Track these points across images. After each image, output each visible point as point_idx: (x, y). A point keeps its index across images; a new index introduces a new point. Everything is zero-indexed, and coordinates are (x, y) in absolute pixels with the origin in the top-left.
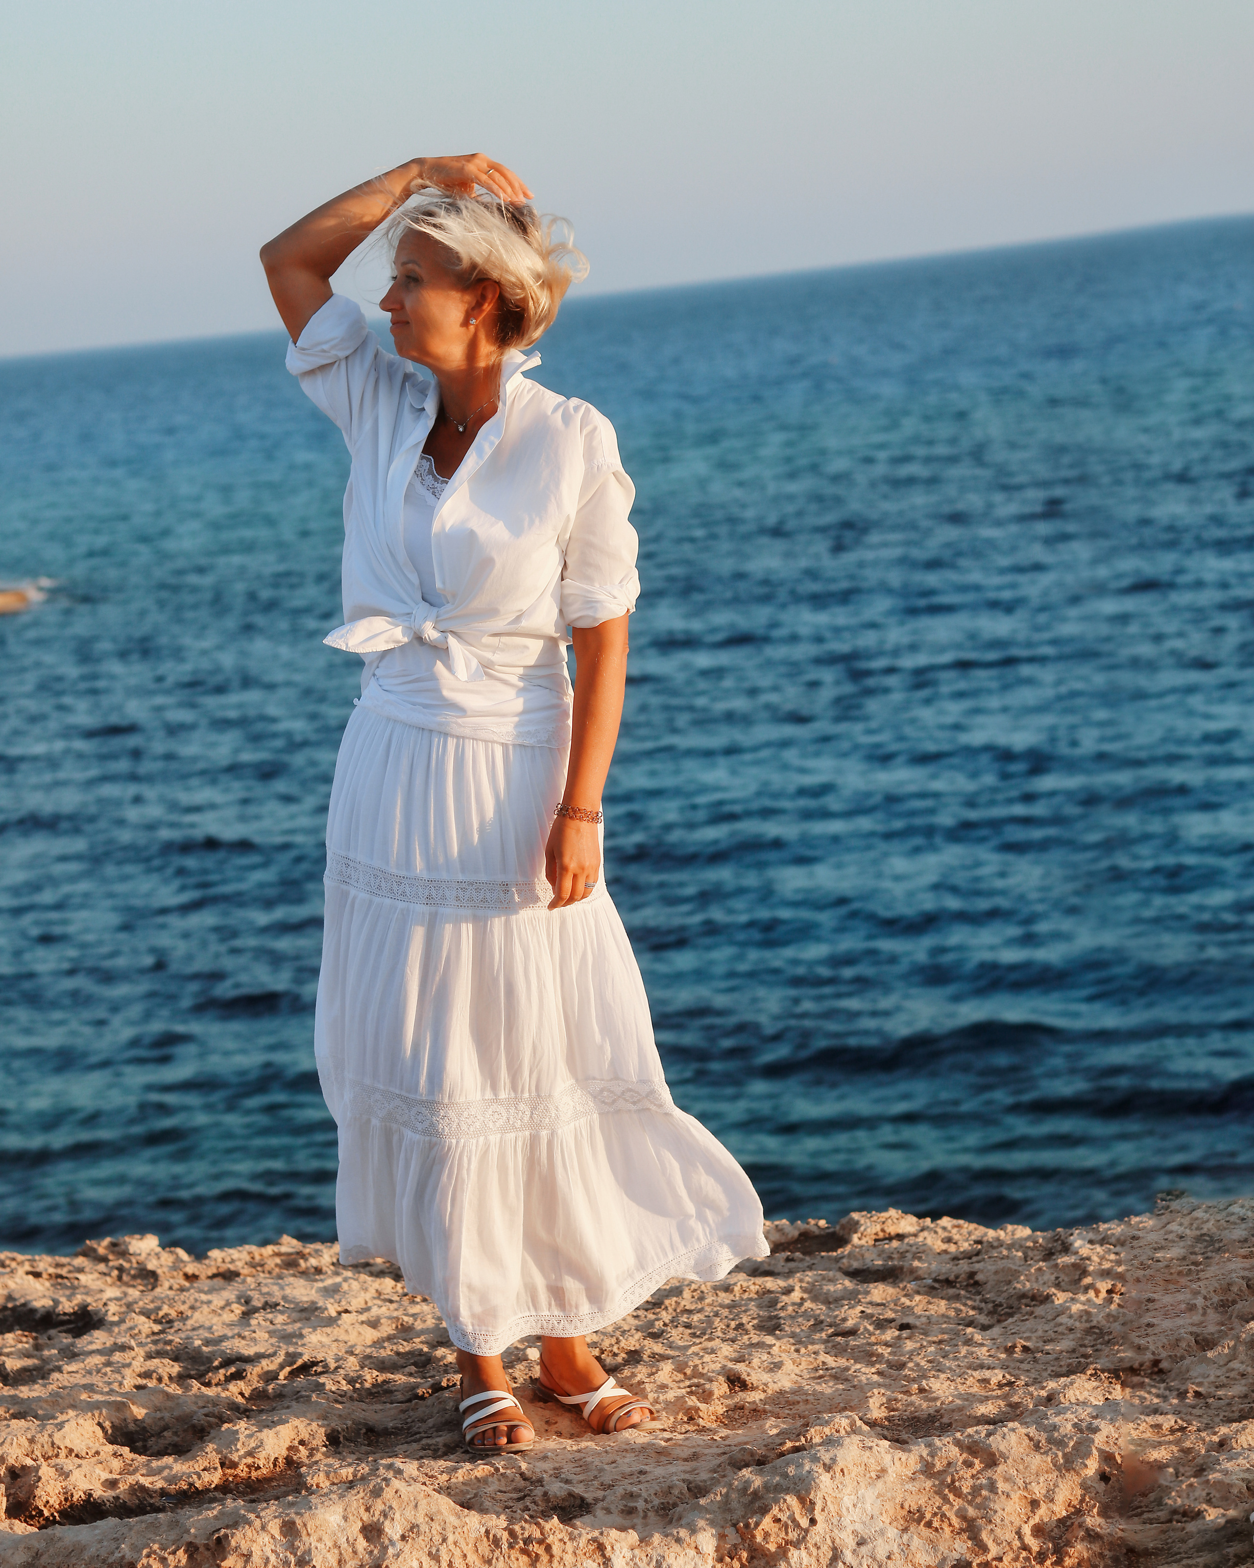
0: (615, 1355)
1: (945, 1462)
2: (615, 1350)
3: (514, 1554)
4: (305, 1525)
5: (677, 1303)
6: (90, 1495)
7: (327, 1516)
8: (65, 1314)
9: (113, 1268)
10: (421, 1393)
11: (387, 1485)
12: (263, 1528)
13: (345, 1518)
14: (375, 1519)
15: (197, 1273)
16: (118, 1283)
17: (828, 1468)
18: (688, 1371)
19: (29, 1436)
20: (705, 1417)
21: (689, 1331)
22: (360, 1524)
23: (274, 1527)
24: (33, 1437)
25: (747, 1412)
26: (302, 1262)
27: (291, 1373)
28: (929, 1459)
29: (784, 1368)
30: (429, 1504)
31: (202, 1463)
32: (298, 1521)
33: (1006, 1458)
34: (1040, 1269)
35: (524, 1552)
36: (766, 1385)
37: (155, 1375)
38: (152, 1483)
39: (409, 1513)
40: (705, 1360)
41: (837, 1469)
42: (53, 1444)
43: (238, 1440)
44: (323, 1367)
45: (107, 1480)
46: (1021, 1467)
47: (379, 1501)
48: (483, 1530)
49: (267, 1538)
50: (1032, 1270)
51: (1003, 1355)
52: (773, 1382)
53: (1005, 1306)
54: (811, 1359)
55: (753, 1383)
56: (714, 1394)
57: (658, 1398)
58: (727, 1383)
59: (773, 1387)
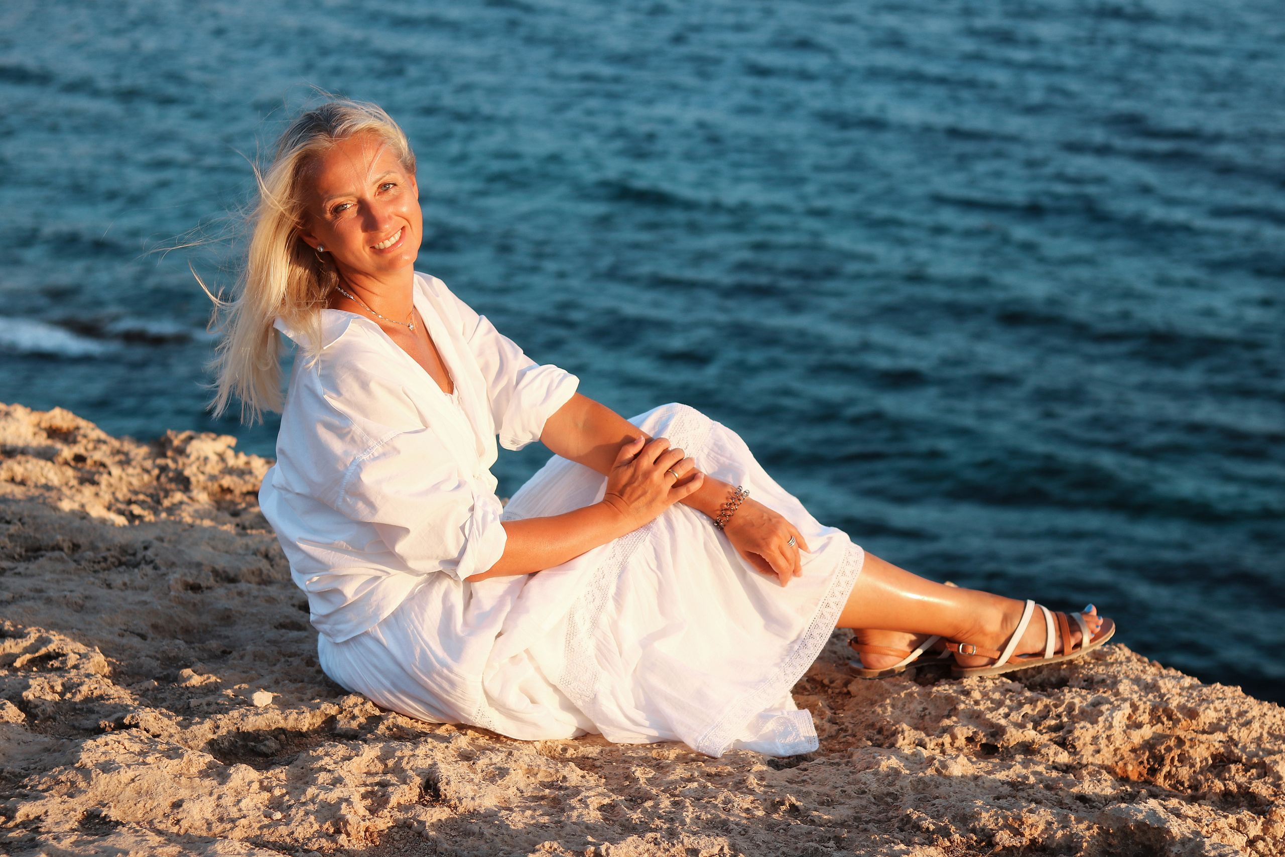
0: (354, 717)
2: (356, 711)
10: (102, 725)
20: (353, 832)
25: (411, 833)
29: (507, 777)
34: (911, 695)
36: (460, 800)
50: (903, 695)
51: (760, 813)
52: (473, 799)
53: (850, 732)
54: (552, 771)
55: (448, 795)
56: (393, 801)
57: (318, 795)
58: (418, 790)
59: (468, 804)
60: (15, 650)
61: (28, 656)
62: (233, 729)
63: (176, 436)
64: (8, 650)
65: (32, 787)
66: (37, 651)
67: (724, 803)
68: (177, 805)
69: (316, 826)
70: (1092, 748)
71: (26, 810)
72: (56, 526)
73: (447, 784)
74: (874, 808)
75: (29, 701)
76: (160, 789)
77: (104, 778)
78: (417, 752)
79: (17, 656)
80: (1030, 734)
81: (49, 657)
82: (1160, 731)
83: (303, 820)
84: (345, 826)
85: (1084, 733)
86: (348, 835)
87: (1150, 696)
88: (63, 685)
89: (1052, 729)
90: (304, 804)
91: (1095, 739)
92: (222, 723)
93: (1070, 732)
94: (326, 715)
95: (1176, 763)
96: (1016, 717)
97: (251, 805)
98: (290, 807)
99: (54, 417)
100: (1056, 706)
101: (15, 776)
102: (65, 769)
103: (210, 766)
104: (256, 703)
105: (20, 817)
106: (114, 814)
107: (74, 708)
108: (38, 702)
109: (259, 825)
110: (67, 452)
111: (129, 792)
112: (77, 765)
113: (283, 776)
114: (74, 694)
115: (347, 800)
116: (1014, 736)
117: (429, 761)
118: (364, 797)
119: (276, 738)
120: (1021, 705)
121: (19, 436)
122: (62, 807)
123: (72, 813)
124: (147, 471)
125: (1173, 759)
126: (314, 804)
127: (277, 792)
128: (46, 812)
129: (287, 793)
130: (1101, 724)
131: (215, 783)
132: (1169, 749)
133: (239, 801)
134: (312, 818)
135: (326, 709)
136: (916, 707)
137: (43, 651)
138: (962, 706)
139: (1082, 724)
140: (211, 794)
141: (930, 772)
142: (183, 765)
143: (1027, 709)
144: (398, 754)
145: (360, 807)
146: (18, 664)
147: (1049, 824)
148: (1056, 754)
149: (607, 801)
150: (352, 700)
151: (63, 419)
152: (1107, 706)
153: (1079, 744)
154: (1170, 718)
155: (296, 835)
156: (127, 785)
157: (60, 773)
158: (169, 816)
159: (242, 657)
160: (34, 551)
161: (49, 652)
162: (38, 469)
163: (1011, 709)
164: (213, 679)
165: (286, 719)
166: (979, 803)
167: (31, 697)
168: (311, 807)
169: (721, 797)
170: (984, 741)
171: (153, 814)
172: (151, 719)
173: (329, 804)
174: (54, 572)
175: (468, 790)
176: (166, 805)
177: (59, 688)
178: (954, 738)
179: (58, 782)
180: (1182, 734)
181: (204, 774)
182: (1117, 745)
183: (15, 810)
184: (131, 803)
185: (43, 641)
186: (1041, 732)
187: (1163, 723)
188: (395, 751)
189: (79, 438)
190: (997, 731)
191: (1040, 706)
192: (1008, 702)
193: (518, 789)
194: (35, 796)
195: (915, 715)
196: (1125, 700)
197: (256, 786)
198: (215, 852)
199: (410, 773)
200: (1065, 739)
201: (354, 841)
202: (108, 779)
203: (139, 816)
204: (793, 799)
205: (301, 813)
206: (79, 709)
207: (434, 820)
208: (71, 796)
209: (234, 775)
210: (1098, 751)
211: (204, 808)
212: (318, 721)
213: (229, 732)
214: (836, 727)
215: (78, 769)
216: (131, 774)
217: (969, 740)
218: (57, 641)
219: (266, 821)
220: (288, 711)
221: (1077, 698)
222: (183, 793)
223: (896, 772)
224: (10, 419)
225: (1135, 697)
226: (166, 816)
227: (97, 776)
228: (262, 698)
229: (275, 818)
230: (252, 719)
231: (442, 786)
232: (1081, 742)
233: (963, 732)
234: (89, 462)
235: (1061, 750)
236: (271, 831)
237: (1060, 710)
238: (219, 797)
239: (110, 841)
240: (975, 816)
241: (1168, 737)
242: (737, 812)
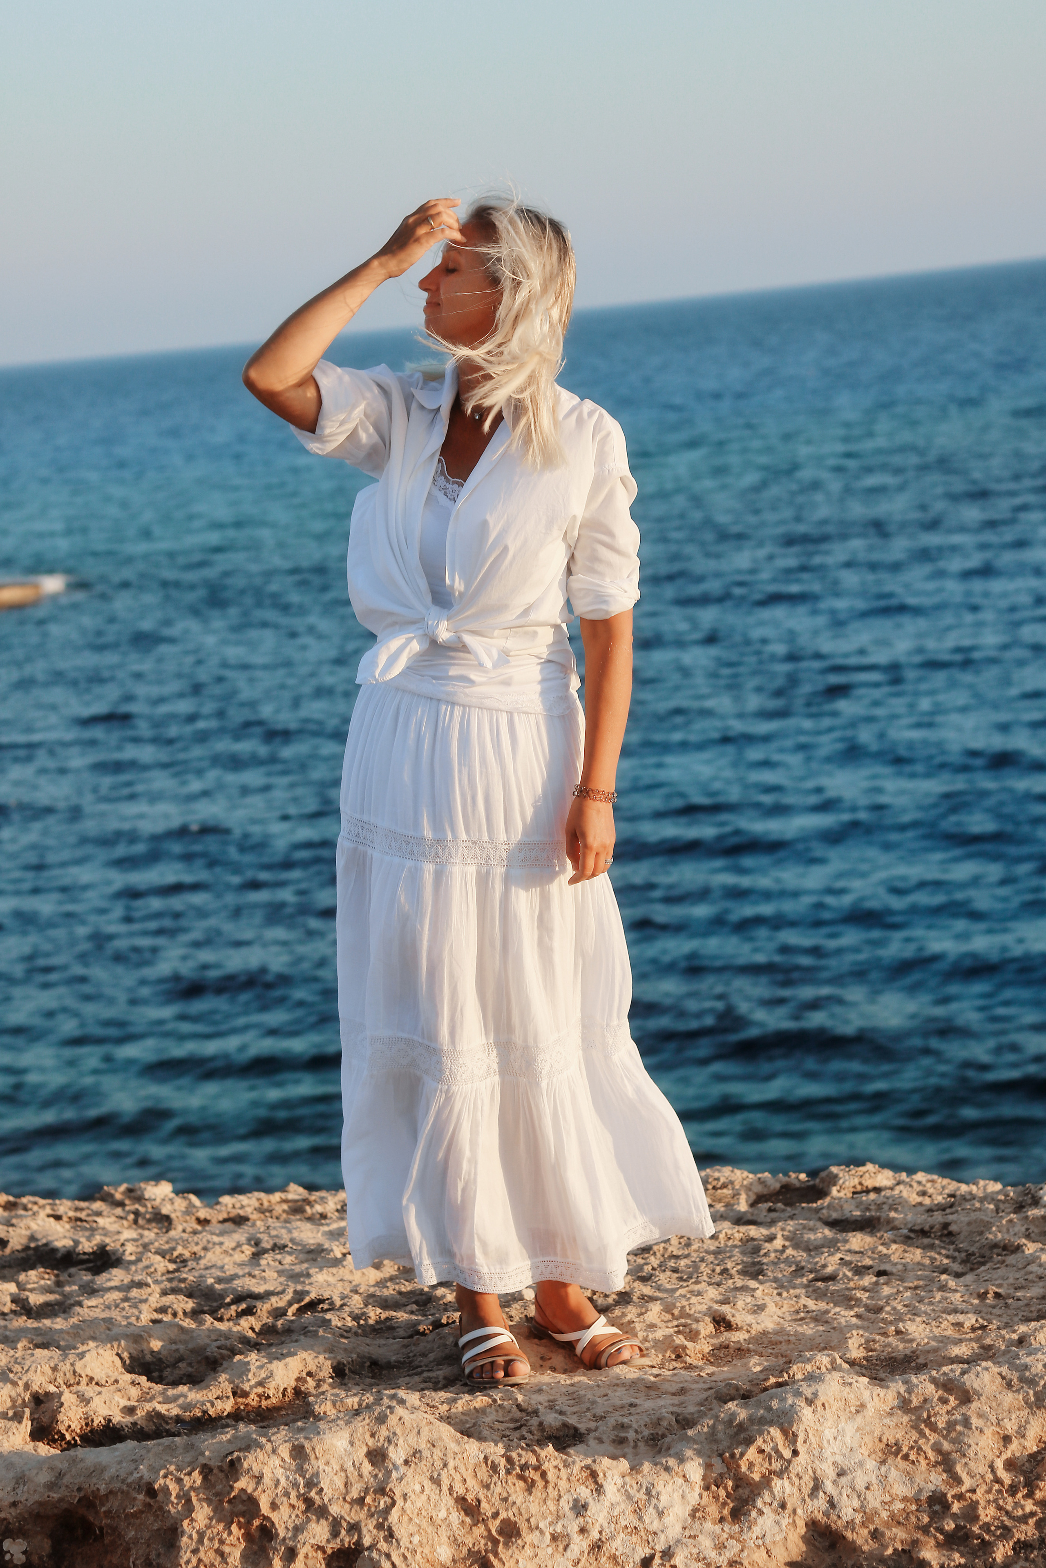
1: (921, 1399)
3: (512, 1479)
4: (313, 1449)
5: (665, 1249)
6: (110, 1421)
7: (334, 1441)
8: (85, 1253)
9: (129, 1212)
10: (422, 1330)
11: (392, 1413)
12: (274, 1451)
13: (352, 1444)
14: (380, 1445)
15: (208, 1218)
16: (134, 1226)
17: (810, 1402)
18: (676, 1312)
19: (52, 1365)
20: (692, 1355)
21: (676, 1275)
22: (365, 1449)
23: (285, 1451)
24: (56, 1365)
25: (731, 1351)
26: (308, 1208)
27: (298, 1310)
28: (906, 1395)
29: (767, 1310)
30: (430, 1431)
31: (214, 1392)
32: (307, 1445)
33: (979, 1396)
35: (521, 1477)
36: (750, 1325)
37: (170, 1310)
38: (168, 1410)
39: (412, 1440)
40: (692, 1301)
41: (819, 1403)
42: (75, 1372)
43: (249, 1370)
44: (330, 1304)
45: (125, 1407)
46: (994, 1404)
47: (384, 1427)
48: (482, 1456)
49: (277, 1462)
50: (1004, 1222)
52: (757, 1324)
53: (977, 1255)
54: (793, 1302)
55: (737, 1323)
56: (701, 1333)
57: (647, 1336)
58: (713, 1324)
59: (757, 1328)
73: (730, 1317)
193: (780, 1315)
199: (696, 1315)
207: (740, 1339)
231: (730, 1319)
242: (958, 1302)
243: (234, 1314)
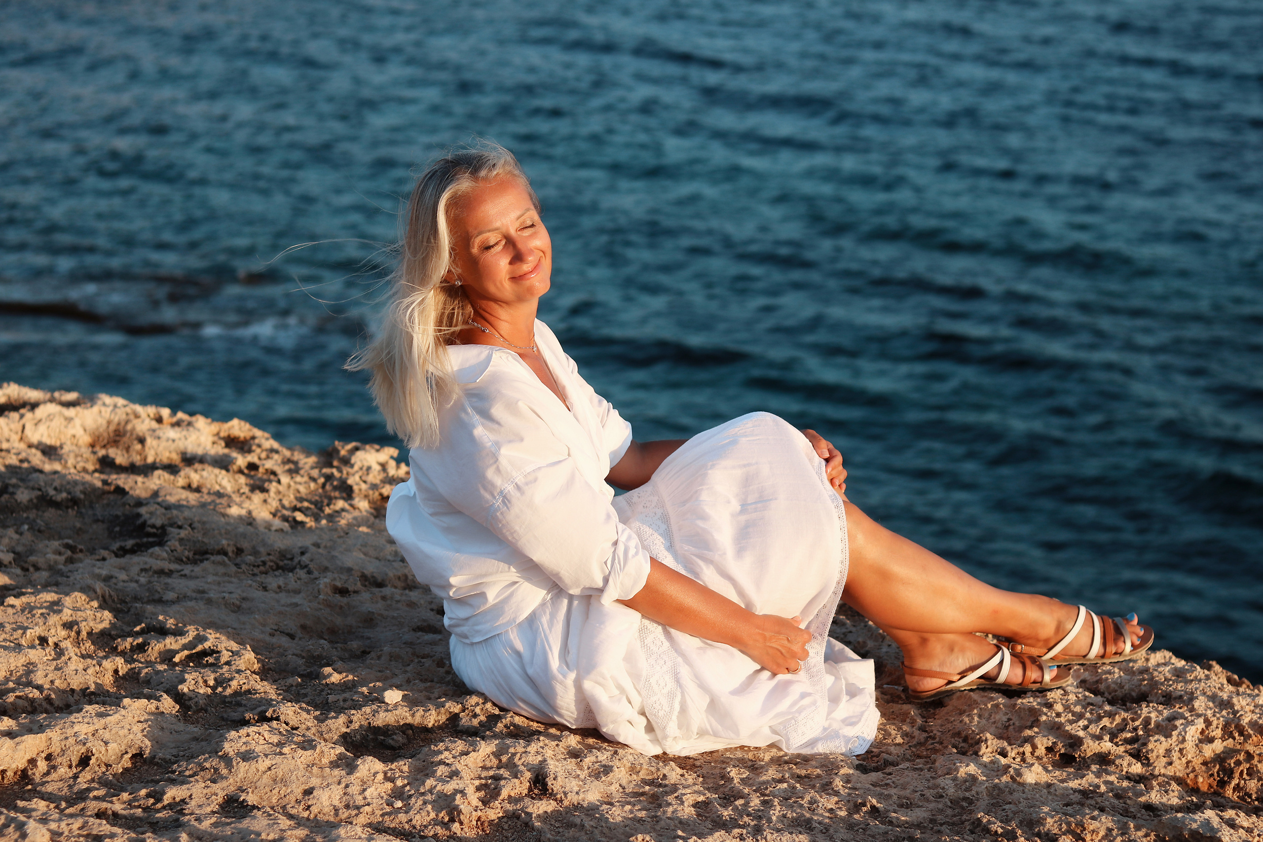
0: (475, 716)
2: (478, 710)
10: (247, 718)
20: (466, 821)
25: (519, 823)
29: (611, 774)
34: (997, 706)
50: (989, 706)
51: (843, 813)
52: (577, 793)
53: (937, 740)
54: (653, 769)
55: (555, 789)
56: (504, 793)
57: (435, 786)
58: (528, 784)
59: (573, 798)
60: (175, 647)
61: (186, 652)
62: (365, 723)
63: (343, 447)
64: (168, 647)
65: (180, 772)
66: (194, 648)
67: (811, 803)
68: (308, 792)
69: (433, 815)
70: (1165, 760)
71: (172, 793)
72: (223, 531)
73: (554, 779)
74: (949, 812)
75: (184, 694)
76: (294, 777)
77: (243, 766)
78: (529, 749)
79: (177, 652)
80: (1106, 745)
81: (205, 653)
82: (1231, 746)
83: (421, 809)
84: (459, 815)
85: (1158, 746)
86: (461, 823)
87: (1224, 713)
88: (215, 679)
89: (1127, 741)
90: (423, 794)
91: (1168, 751)
92: (355, 718)
93: (1145, 744)
94: (450, 713)
95: (1245, 776)
96: (1094, 729)
97: (375, 794)
98: (410, 796)
99: (233, 427)
100: (1133, 720)
101: (166, 762)
102: (210, 757)
103: (341, 757)
104: (387, 700)
105: (167, 799)
106: (251, 799)
107: (224, 701)
108: (191, 695)
109: (381, 812)
110: (241, 461)
111: (266, 779)
112: (220, 754)
113: (406, 768)
114: (225, 689)
115: (462, 792)
116: (1091, 747)
117: (540, 758)
118: (478, 789)
119: (404, 733)
120: (1100, 718)
121: (199, 445)
122: (205, 791)
123: (214, 797)
124: (314, 480)
125: (1242, 773)
126: (432, 794)
127: (399, 783)
128: (191, 795)
129: (408, 784)
130: (1174, 738)
131: (343, 773)
132: (1238, 763)
133: (364, 790)
134: (429, 807)
135: (450, 707)
136: (1001, 717)
137: (200, 648)
138: (1044, 718)
139: (1157, 737)
140: (339, 783)
141: (1005, 779)
142: (316, 755)
143: (1106, 722)
144: (512, 750)
145: (474, 798)
146: (177, 659)
147: (1110, 830)
148: (1129, 765)
149: (701, 798)
150: (474, 700)
151: (240, 429)
152: (1181, 721)
153: (1152, 756)
154: (1241, 733)
155: (414, 822)
156: (264, 772)
157: (205, 760)
158: (300, 802)
159: (379, 658)
160: (201, 554)
161: (205, 649)
162: (213, 476)
163: (1090, 722)
164: (350, 677)
165: (413, 715)
166: (1046, 809)
167: (186, 690)
168: (429, 797)
169: (807, 798)
170: (1063, 751)
171: (286, 800)
172: (291, 713)
173: (446, 795)
174: (216, 574)
175: (573, 785)
176: (298, 792)
177: (211, 683)
178: (1034, 747)
179: (203, 769)
180: (1251, 748)
181: (334, 765)
182: (1189, 758)
183: (164, 793)
184: (268, 790)
185: (200, 639)
186: (1117, 744)
187: (1234, 739)
188: (509, 747)
189: (254, 448)
190: (1076, 742)
191: (1118, 719)
192: (1088, 715)
193: (620, 785)
194: (182, 781)
195: (999, 725)
196: (1199, 716)
197: (380, 776)
198: (339, 836)
199: (521, 768)
200: (1139, 751)
201: (466, 830)
202: (247, 767)
203: (274, 801)
204: (874, 801)
205: (420, 802)
206: (229, 702)
207: (541, 812)
208: (214, 781)
209: (361, 766)
210: (1170, 764)
211: (333, 796)
212: (443, 718)
213: (361, 726)
214: (925, 735)
215: (221, 757)
216: (268, 763)
217: (1049, 750)
218: (213, 639)
219: (388, 809)
220: (415, 709)
221: (1152, 713)
222: (314, 782)
223: (973, 778)
224: (191, 429)
225: (1209, 713)
226: (298, 802)
227: (237, 764)
228: (393, 696)
229: (396, 806)
230: (382, 715)
231: (550, 781)
232: (1155, 754)
233: (1043, 743)
234: (261, 470)
235: (1134, 761)
236: (391, 818)
237: (1137, 723)
238: (347, 786)
239: (246, 823)
240: (1041, 822)
241: (1238, 752)
242: (821, 812)
243: (128, 647)
